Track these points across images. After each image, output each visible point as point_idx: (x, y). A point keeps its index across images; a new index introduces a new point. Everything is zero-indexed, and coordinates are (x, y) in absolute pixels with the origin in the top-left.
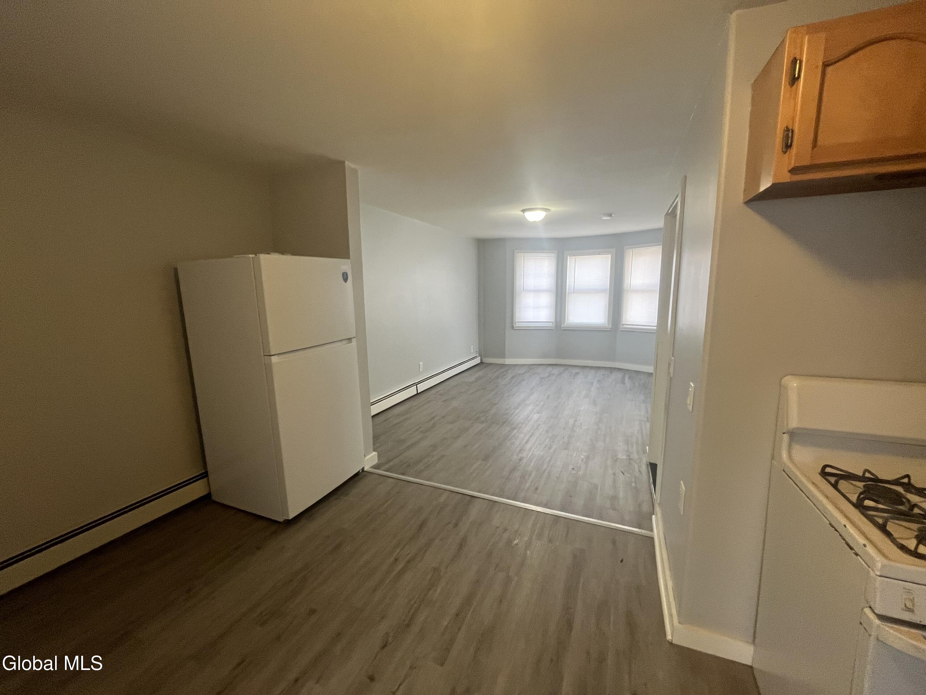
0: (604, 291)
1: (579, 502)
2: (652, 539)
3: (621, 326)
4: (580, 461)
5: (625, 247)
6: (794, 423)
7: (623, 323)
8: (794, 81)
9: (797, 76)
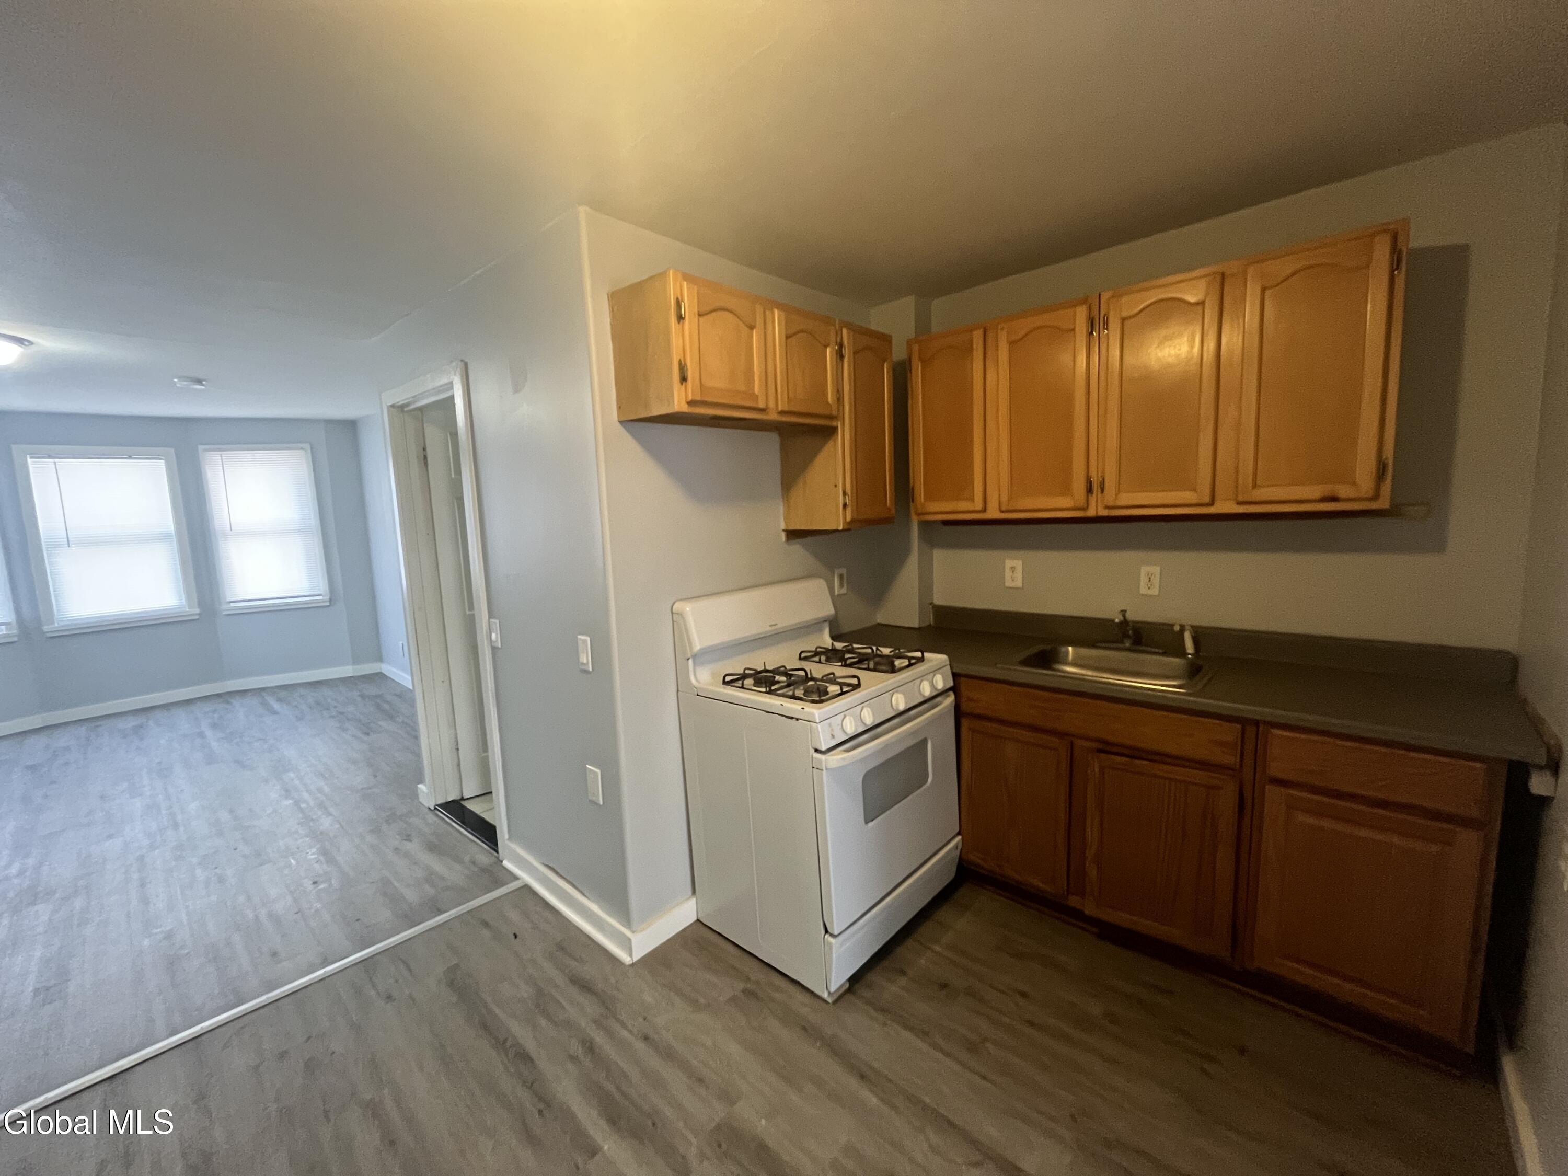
0: (165, 537)
1: (383, 915)
2: (527, 888)
3: (224, 607)
4: (317, 866)
5: (201, 447)
7: (229, 599)
8: (680, 318)
9: (683, 316)
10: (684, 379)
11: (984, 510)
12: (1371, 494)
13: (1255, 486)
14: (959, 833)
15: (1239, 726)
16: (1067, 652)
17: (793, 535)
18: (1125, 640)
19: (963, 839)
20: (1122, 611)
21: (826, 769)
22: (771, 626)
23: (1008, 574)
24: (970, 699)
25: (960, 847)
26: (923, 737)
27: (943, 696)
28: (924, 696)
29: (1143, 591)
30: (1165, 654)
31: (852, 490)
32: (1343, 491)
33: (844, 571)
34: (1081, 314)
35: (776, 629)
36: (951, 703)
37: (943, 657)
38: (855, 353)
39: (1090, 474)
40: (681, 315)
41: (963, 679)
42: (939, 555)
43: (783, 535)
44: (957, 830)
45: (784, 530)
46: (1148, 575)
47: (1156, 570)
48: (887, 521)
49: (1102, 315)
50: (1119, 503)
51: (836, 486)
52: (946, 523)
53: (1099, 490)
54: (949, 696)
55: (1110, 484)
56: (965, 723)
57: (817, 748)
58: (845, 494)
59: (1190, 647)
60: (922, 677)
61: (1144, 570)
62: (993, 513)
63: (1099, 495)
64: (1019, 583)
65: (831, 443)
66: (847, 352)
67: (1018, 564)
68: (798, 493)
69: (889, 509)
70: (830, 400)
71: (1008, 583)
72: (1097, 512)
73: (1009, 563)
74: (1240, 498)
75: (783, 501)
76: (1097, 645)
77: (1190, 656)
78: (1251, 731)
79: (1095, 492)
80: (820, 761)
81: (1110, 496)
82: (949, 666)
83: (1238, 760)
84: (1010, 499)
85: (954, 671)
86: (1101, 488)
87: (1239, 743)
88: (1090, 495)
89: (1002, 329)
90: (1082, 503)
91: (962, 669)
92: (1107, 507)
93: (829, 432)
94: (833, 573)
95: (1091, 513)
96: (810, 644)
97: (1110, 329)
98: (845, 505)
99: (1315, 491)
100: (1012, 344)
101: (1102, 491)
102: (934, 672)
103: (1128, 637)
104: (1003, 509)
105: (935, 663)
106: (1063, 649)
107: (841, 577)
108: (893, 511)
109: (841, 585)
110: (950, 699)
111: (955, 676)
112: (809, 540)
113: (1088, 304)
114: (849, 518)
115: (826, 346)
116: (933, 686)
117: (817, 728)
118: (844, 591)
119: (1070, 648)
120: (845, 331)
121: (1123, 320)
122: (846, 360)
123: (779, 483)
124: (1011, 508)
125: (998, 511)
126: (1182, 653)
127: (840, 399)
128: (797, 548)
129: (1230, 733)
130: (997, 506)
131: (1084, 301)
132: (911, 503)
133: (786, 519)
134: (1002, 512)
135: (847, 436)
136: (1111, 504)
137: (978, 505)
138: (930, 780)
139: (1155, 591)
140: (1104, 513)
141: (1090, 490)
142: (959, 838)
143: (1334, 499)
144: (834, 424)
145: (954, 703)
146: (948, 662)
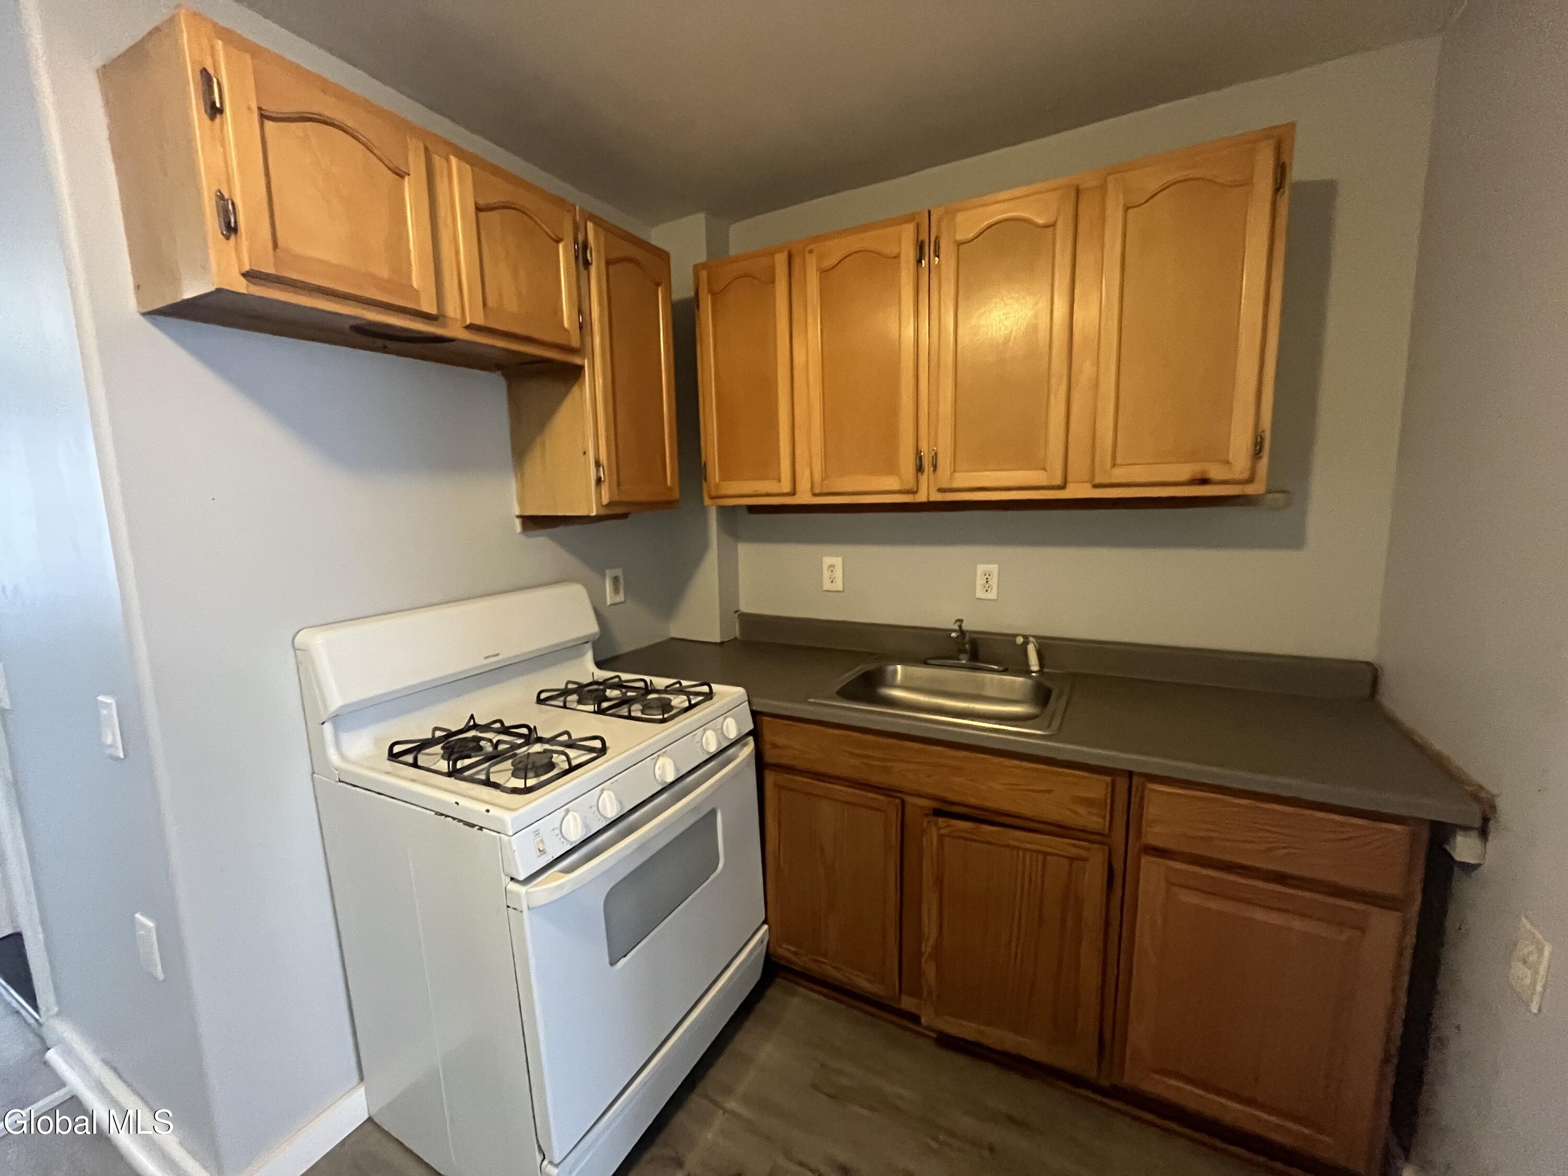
6: (336, 702)
8: (215, 111)
9: (218, 105)
10: (231, 229)
11: (793, 493)
12: (1246, 475)
13: (1114, 465)
14: (765, 922)
15: (1108, 779)
16: (895, 672)
17: (532, 523)
18: (962, 656)
19: (770, 929)
20: (958, 620)
21: (529, 909)
22: (486, 658)
23: (826, 574)
24: (775, 746)
25: (765, 943)
26: (709, 809)
27: (738, 746)
28: (708, 753)
29: (980, 594)
30: (1005, 671)
31: (609, 461)
32: (1215, 472)
33: (619, 572)
34: (908, 233)
35: (498, 662)
36: (751, 752)
37: (740, 690)
38: (608, 263)
39: (920, 447)
40: (214, 103)
41: (766, 718)
42: (746, 551)
43: (518, 522)
44: (763, 918)
45: (518, 517)
46: (985, 575)
47: (994, 568)
48: (668, 504)
49: (933, 239)
50: (956, 484)
51: (585, 453)
52: (753, 509)
53: (932, 469)
54: (745, 745)
55: (945, 462)
56: (770, 778)
57: (514, 877)
58: (598, 464)
59: (1034, 663)
60: (704, 726)
61: (981, 568)
62: (804, 497)
63: (932, 476)
64: (839, 585)
65: (575, 390)
66: (593, 256)
67: (838, 561)
68: (534, 464)
69: (670, 489)
70: (566, 324)
71: (827, 586)
72: (928, 498)
73: (827, 561)
74: (1098, 480)
75: (516, 477)
76: (930, 661)
77: (1034, 674)
78: (1122, 784)
79: (926, 471)
80: (518, 895)
81: (944, 476)
82: (747, 703)
83: (1107, 824)
84: (825, 477)
85: (754, 708)
86: (933, 465)
87: (1109, 801)
88: (919, 474)
89: (811, 252)
90: (911, 485)
91: (767, 704)
92: (940, 490)
93: (573, 373)
94: (603, 576)
95: (921, 497)
96: (556, 679)
97: (942, 255)
98: (599, 481)
99: (1184, 471)
100: (824, 272)
101: (935, 467)
102: (725, 714)
103: (965, 651)
104: (817, 491)
105: (727, 699)
106: (891, 668)
107: (616, 580)
108: (676, 495)
109: (616, 590)
110: (748, 749)
111: (755, 714)
112: (560, 530)
113: (915, 222)
114: (605, 500)
115: (558, 241)
116: (721, 733)
117: (510, 842)
118: (620, 598)
119: (899, 667)
120: (590, 225)
121: (960, 244)
122: (593, 269)
123: (509, 448)
124: (825, 490)
125: (810, 494)
126: (1025, 671)
127: (583, 327)
128: (542, 541)
129: (1097, 788)
130: (808, 487)
131: (910, 218)
132: (704, 482)
133: (521, 501)
134: (815, 495)
135: (599, 381)
136: (945, 485)
137: (786, 487)
138: (721, 865)
139: (993, 595)
140: (937, 497)
141: (920, 469)
142: (766, 927)
143: (1204, 481)
144: (577, 361)
145: (754, 752)
146: (746, 698)
